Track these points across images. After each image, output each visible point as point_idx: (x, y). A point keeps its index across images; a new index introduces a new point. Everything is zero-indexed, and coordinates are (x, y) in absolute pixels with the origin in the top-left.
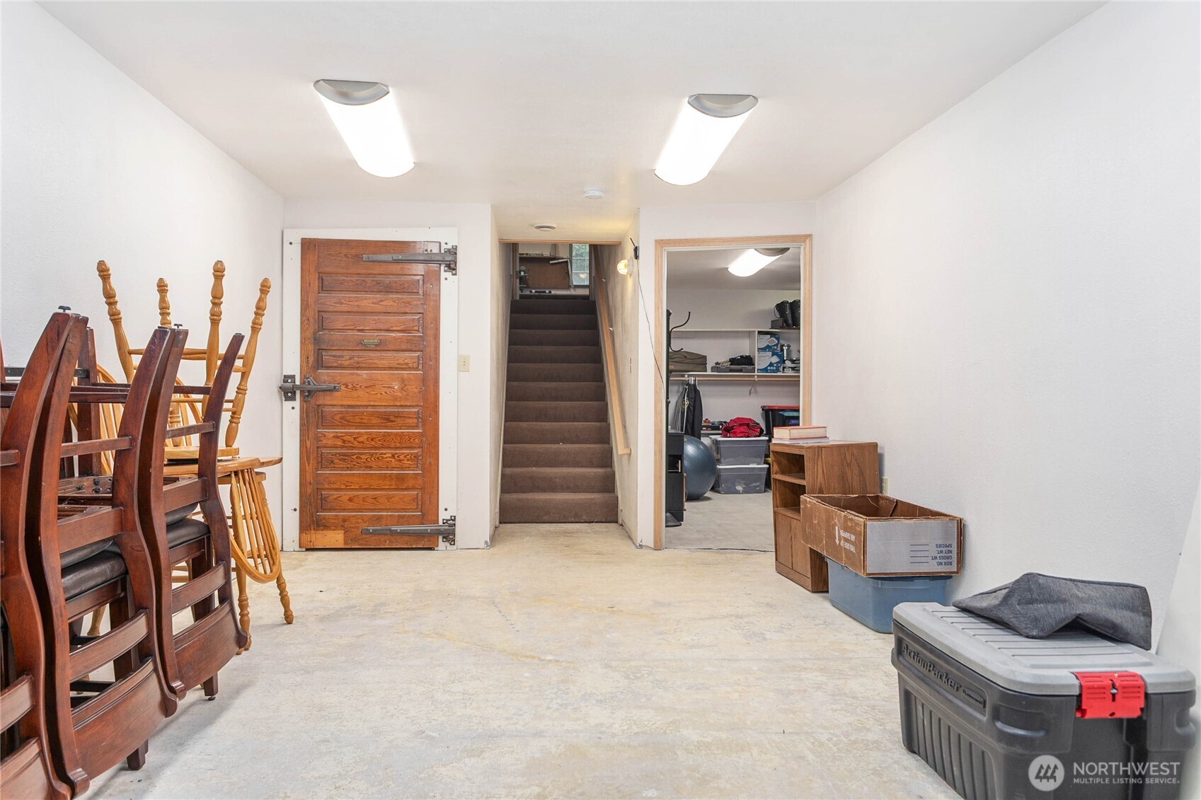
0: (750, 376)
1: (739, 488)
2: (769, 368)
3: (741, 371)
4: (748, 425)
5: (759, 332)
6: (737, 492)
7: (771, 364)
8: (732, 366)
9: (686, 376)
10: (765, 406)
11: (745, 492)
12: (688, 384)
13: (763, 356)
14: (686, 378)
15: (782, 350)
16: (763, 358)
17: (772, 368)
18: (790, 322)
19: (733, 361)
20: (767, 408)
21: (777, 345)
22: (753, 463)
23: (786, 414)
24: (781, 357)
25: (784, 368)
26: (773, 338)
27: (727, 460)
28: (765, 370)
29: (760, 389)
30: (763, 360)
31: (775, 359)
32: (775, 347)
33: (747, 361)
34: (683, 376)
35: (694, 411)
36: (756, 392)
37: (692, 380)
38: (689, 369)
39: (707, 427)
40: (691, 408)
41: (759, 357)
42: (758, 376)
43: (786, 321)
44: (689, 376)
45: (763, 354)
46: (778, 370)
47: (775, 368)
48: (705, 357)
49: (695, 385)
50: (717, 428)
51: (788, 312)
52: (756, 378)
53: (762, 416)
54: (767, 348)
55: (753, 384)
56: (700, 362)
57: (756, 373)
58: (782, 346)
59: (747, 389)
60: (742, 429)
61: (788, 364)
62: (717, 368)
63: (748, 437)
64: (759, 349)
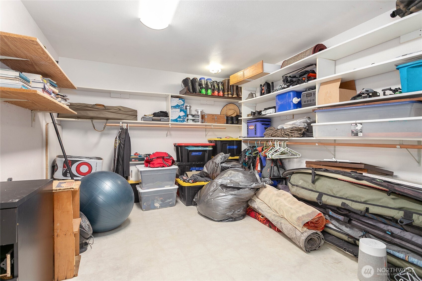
0: (166, 124)
1: (157, 205)
2: (178, 119)
3: (160, 120)
4: (163, 158)
5: (172, 97)
6: (155, 208)
7: (180, 117)
8: (154, 117)
9: (121, 123)
10: (176, 144)
11: (162, 206)
12: (122, 129)
13: (174, 112)
14: (121, 124)
15: (186, 109)
16: (175, 113)
17: (180, 119)
18: (191, 91)
19: (155, 114)
20: (177, 145)
21: (183, 105)
22: (167, 185)
23: (190, 149)
24: (185, 112)
25: (187, 120)
26: (181, 101)
27: (147, 185)
28: (176, 120)
29: (173, 133)
30: (174, 114)
31: (182, 114)
32: (182, 106)
33: (165, 114)
34: (119, 123)
35: (124, 148)
36: (170, 135)
37: (125, 126)
38: (122, 118)
39: (136, 159)
40: (122, 145)
41: (172, 112)
42: (172, 124)
43: (189, 90)
44: (123, 123)
45: (174, 110)
46: (184, 121)
47: (182, 119)
48: (136, 111)
49: (127, 130)
50: (143, 159)
51: (190, 84)
52: (170, 126)
53: (175, 150)
54: (177, 106)
55: (169, 129)
56: (133, 114)
57: (170, 122)
58: (186, 106)
59: (165, 133)
60: (159, 161)
61: (190, 117)
62: (144, 118)
63: (163, 167)
64: (172, 106)
